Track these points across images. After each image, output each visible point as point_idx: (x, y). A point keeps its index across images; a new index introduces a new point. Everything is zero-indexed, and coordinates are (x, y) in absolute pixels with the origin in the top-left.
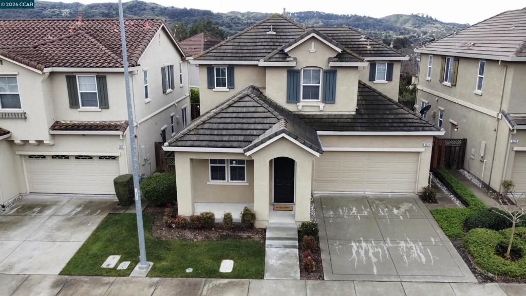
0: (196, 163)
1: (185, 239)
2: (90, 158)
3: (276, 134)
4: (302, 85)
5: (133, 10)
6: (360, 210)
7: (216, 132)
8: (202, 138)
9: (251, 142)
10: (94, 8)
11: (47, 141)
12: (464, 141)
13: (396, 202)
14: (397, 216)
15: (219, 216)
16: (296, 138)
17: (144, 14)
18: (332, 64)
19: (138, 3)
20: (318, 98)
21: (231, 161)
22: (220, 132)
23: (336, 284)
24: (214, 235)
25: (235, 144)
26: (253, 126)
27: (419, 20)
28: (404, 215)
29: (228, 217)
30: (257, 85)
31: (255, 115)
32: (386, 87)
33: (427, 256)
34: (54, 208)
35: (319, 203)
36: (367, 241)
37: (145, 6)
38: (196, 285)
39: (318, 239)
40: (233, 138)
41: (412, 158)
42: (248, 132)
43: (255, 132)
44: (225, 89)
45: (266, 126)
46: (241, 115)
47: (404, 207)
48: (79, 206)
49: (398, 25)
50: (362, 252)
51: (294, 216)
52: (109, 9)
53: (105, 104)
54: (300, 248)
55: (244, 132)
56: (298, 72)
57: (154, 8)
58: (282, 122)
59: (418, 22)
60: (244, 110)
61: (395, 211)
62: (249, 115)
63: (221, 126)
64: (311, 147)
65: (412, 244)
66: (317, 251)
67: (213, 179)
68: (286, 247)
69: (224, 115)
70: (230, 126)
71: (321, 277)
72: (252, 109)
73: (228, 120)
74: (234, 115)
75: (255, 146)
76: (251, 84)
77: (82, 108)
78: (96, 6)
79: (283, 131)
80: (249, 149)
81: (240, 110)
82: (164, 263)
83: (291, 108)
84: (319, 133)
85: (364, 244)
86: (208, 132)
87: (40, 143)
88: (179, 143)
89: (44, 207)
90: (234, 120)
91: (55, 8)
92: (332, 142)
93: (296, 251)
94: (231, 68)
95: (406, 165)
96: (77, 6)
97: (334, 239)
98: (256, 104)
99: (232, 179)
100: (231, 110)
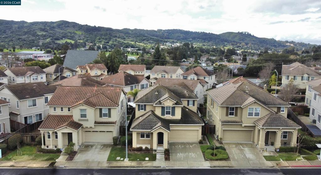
0: (138, 133)
1: (135, 153)
2: (104, 132)
3: (159, 127)
4: (166, 111)
5: (60, 27)
6: (181, 146)
7: (143, 126)
8: (140, 127)
9: (152, 128)
10: (35, 25)
11: (93, 127)
12: (215, 126)
13: (192, 144)
14: (191, 147)
15: (144, 147)
16: (164, 128)
17: (68, 29)
18: (174, 106)
19: (64, 22)
20: (170, 114)
21: (146, 133)
22: (144, 125)
23: (173, 162)
24: (143, 152)
25: (148, 129)
26: (153, 124)
27: (243, 36)
28: (193, 147)
29: (146, 148)
30: (153, 110)
31: (153, 121)
32: (193, 108)
33: (195, 156)
34: (95, 146)
35: (170, 144)
36: (182, 153)
37: (69, 24)
38: (140, 162)
39: (169, 153)
40: (148, 127)
41: (197, 131)
42: (151, 125)
43: (153, 126)
44: (143, 111)
45: (156, 124)
46: (149, 121)
47: (194, 145)
48: (102, 146)
49: (230, 39)
50: (180, 156)
51: (163, 147)
52: (45, 26)
53: (110, 116)
54: (165, 155)
55: (150, 126)
56: (165, 107)
57: (75, 26)
58: (160, 123)
59: (242, 37)
60: (150, 119)
61: (191, 146)
62: (151, 121)
63: (144, 124)
64: (167, 130)
65: (192, 154)
66: (169, 155)
67: (141, 137)
68: (161, 155)
69: (145, 121)
70: (147, 124)
71: (169, 160)
72: (152, 119)
73: (146, 122)
74: (148, 121)
75: (154, 129)
76: (151, 109)
77: (103, 117)
78: (36, 23)
79: (160, 126)
80: (152, 130)
81: (149, 119)
82: (132, 158)
83: (163, 117)
84: (170, 125)
85: (181, 154)
86: (141, 125)
87: (91, 127)
88: (134, 129)
89: (92, 146)
90: (148, 122)
91: (8, 24)
92: (173, 127)
93: (164, 156)
94: (145, 105)
95: (195, 133)
96: (23, 23)
97: (173, 153)
98: (153, 117)
99: (146, 138)
100: (146, 119)
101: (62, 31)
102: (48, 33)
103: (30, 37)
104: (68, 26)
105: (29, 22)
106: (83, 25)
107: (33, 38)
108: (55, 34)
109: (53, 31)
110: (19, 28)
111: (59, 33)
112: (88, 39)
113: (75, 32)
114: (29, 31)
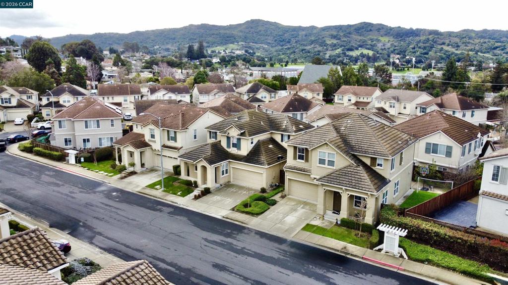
4: (231, 142)
5: (360, 31)
17: (369, 34)
19: (365, 25)
31: (205, 151)
37: (372, 27)
44: (214, 139)
52: (338, 32)
53: (176, 141)
56: (230, 138)
57: (380, 29)
58: (209, 154)
68: (198, 192)
69: (198, 150)
75: (196, 161)
77: (170, 141)
80: (194, 162)
81: (203, 149)
83: (228, 150)
87: (159, 150)
91: (295, 31)
94: (216, 133)
101: (360, 38)
102: (341, 41)
103: (316, 47)
104: (371, 30)
105: (319, 27)
106: (393, 28)
107: (320, 49)
108: (350, 42)
109: (348, 38)
110: (306, 36)
111: (356, 40)
112: (396, 48)
113: (379, 39)
114: (317, 40)
